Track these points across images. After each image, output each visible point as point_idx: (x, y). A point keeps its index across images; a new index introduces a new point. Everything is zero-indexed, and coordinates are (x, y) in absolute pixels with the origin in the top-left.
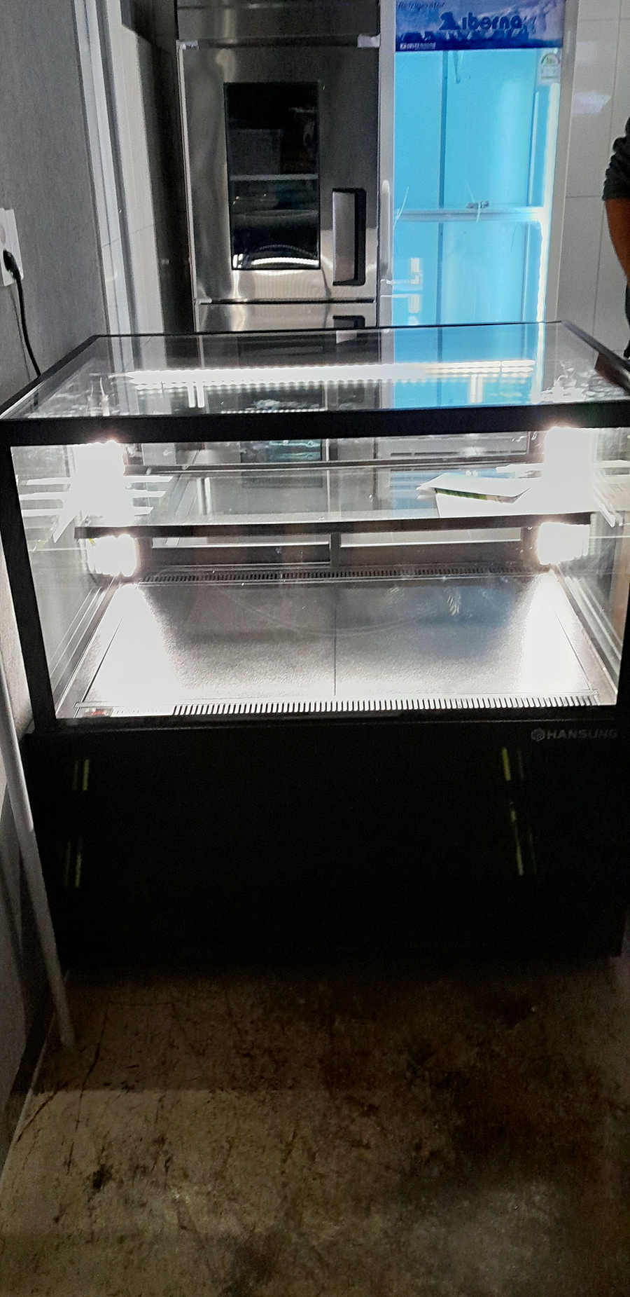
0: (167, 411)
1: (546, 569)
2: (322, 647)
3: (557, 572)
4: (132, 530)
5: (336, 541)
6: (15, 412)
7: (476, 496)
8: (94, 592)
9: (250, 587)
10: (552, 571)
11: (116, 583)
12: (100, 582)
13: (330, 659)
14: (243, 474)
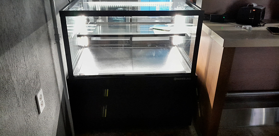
0: (92, 10)
1: (174, 46)
2: (130, 61)
3: (177, 46)
4: (87, 36)
5: (131, 39)
6: (66, 9)
7: (162, 30)
8: (79, 49)
9: (113, 49)
10: (176, 46)
11: (84, 48)
12: (81, 47)
13: (132, 64)
14: (109, 24)
